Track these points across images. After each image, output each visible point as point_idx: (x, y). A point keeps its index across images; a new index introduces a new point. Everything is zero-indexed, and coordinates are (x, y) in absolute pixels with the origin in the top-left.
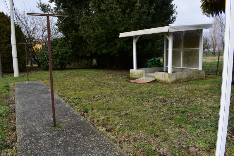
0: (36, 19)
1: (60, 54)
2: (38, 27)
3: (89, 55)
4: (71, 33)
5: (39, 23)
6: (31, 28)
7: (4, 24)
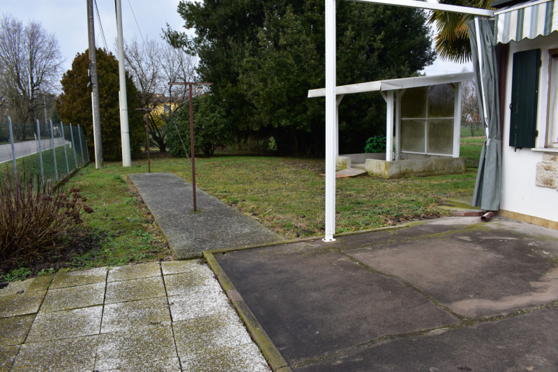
0: (159, 57)
1: (203, 127)
2: (162, 72)
3: (257, 129)
4: (225, 87)
5: (165, 64)
6: (149, 75)
7: (104, 72)
